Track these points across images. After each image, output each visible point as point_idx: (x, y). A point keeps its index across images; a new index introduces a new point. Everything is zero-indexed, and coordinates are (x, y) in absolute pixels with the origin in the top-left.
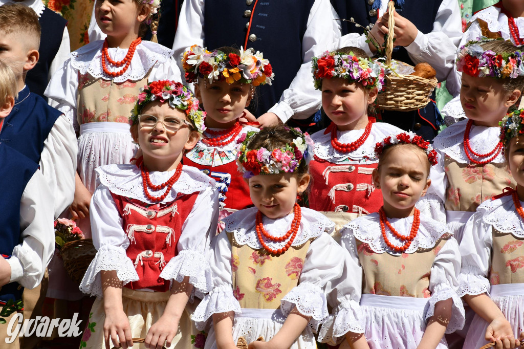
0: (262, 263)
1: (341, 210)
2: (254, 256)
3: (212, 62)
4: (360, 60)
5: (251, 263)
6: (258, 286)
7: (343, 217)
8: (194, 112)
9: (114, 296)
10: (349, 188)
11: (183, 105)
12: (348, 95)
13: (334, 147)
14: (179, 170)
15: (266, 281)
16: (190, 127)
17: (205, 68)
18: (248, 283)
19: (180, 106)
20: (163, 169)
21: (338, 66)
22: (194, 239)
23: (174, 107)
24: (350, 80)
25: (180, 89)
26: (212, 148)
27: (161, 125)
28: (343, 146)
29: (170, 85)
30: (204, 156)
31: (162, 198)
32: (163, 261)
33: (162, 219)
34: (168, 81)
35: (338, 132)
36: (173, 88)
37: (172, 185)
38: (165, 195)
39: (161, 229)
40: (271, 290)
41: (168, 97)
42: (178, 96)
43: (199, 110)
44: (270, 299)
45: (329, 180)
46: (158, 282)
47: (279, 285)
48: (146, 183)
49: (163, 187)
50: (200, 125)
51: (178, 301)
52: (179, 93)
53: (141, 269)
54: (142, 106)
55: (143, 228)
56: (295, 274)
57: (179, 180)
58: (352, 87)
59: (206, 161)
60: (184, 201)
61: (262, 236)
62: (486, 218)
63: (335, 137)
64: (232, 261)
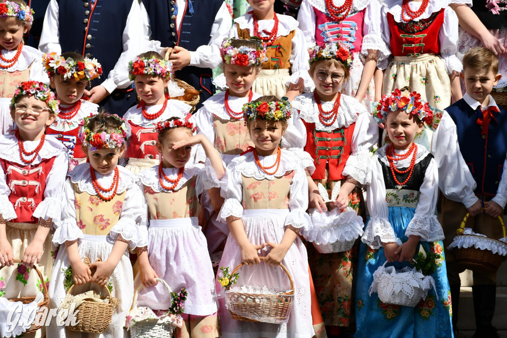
0: (97, 204)
1: (149, 158)
2: (91, 200)
3: (66, 66)
4: (159, 61)
5: (89, 204)
6: (95, 220)
7: (150, 162)
8: (52, 101)
10: (153, 143)
11: (44, 97)
12: (154, 84)
13: (145, 117)
14: (43, 139)
15: (100, 217)
16: (49, 111)
17: (62, 70)
18: (88, 218)
19: (42, 98)
20: (32, 140)
21: (147, 67)
22: (55, 190)
23: (38, 98)
24: (155, 75)
25: (42, 86)
26: (63, 120)
27: (30, 110)
28: (150, 116)
29: (36, 84)
30: (58, 125)
31: (32, 161)
32: (33, 204)
33: (32, 176)
34: (34, 82)
35: (146, 106)
36: (37, 86)
37: (38, 152)
38: (34, 159)
39: (32, 183)
40: (103, 223)
41: (34, 92)
42: (41, 91)
43: (55, 99)
44: (103, 229)
45: (140, 138)
46: (32, 220)
47: (109, 220)
48: (21, 150)
49: (32, 153)
50: (56, 109)
51: (43, 233)
52: (41, 89)
53: (19, 210)
54: (17, 98)
55: (20, 183)
56: (118, 212)
57: (43, 147)
58: (156, 79)
59: (59, 128)
60: (46, 163)
61: (98, 188)
62: (237, 168)
63: (144, 109)
64: (75, 202)
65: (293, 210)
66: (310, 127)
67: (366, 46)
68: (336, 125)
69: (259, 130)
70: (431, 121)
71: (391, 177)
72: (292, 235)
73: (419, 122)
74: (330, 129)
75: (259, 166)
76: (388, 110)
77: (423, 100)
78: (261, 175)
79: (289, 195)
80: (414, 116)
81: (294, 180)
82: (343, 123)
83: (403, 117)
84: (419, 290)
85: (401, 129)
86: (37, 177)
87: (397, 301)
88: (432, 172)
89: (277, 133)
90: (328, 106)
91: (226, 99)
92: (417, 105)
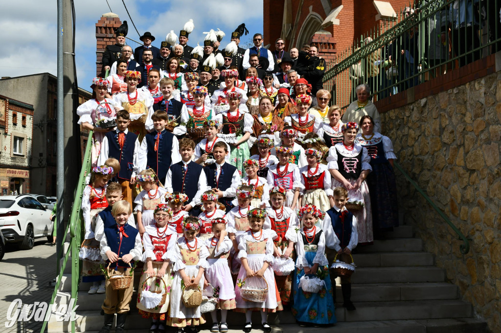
0: (190, 253)
2: (187, 252)
3: (172, 197)
6: (190, 259)
9: (150, 264)
10: (210, 228)
11: (167, 210)
12: (211, 204)
13: (206, 217)
14: (167, 227)
15: (192, 258)
16: (169, 216)
17: (170, 199)
20: (162, 227)
21: (208, 197)
22: (171, 247)
23: (165, 211)
24: (212, 200)
27: (161, 216)
28: (208, 216)
31: (162, 236)
32: (162, 254)
33: (162, 242)
34: (163, 204)
35: (207, 212)
36: (164, 206)
37: (165, 232)
39: (162, 245)
40: (193, 260)
41: (163, 208)
43: (171, 211)
44: (193, 263)
45: (205, 225)
46: (161, 260)
47: (195, 259)
48: (158, 231)
49: (162, 233)
50: (172, 215)
51: (166, 265)
53: (157, 256)
54: (156, 211)
55: (157, 245)
57: (167, 230)
58: (212, 202)
60: (168, 237)
61: (189, 246)
62: (244, 237)
63: (206, 214)
64: (181, 253)
65: (267, 254)
66: (273, 220)
67: (294, 186)
68: (283, 219)
69: (253, 222)
70: (321, 217)
71: (306, 240)
72: (267, 265)
73: (316, 218)
74: (280, 220)
75: (253, 236)
76: (303, 213)
77: (318, 208)
78: (254, 240)
79: (265, 248)
80: (314, 215)
81: (267, 242)
82: (286, 217)
83: (310, 216)
84: (319, 286)
85: (309, 221)
86: (164, 242)
87: (310, 291)
88: (322, 237)
89: (260, 223)
90: (279, 211)
91: (239, 210)
92: (315, 211)
